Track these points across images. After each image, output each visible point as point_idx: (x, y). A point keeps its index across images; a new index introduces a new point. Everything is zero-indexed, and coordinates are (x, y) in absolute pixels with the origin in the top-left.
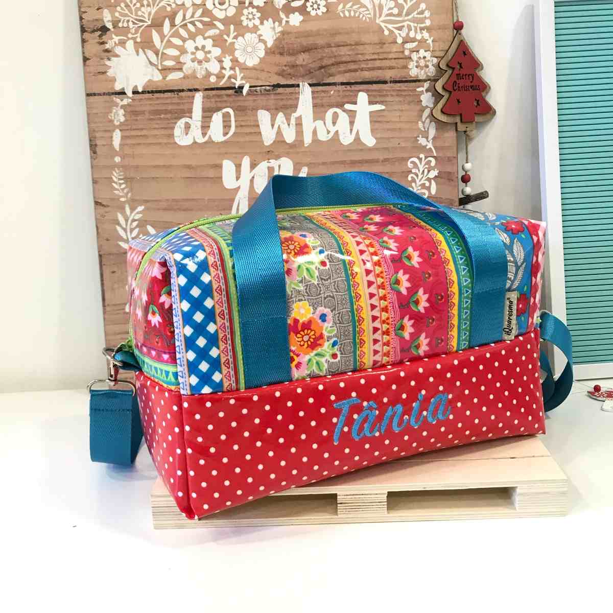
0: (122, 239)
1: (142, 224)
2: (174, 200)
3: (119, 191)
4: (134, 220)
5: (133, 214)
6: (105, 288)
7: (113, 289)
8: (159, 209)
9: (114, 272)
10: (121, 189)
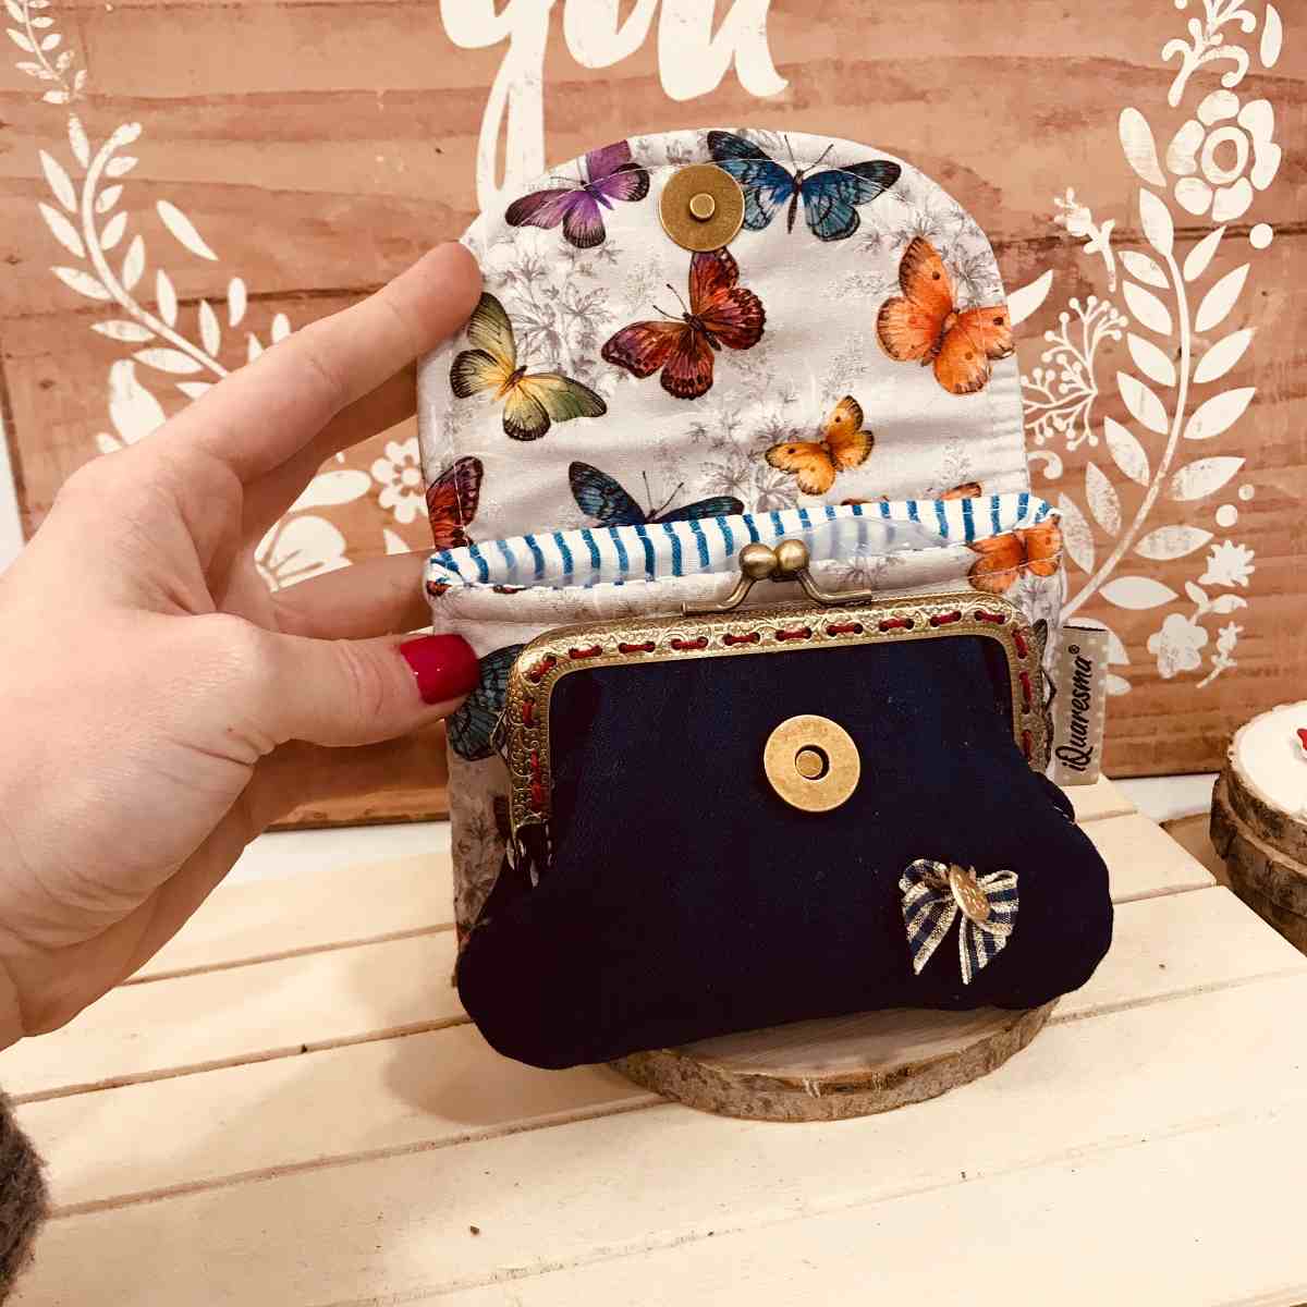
0: (66, 258)
1: (138, 196)
2: (253, 99)
3: (36, 60)
4: (105, 183)
5: (101, 159)
6: (22, 445)
7: (50, 447)
8: (199, 136)
9: (46, 385)
10: (44, 52)
